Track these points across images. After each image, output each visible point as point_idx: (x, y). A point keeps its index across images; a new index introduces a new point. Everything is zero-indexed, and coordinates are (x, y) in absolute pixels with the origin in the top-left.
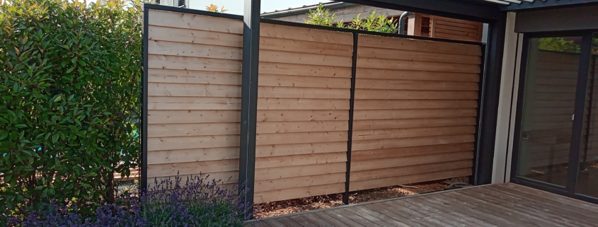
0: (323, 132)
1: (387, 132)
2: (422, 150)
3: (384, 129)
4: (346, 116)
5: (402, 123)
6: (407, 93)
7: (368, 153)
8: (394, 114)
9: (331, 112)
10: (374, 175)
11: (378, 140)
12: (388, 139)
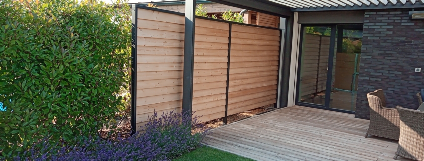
0: (216, 82)
1: (243, 80)
2: (257, 90)
3: (241, 79)
4: (225, 72)
5: (249, 75)
6: (251, 57)
7: (235, 93)
8: (246, 70)
9: (219, 70)
10: (237, 106)
11: (239, 85)
12: (243, 85)
